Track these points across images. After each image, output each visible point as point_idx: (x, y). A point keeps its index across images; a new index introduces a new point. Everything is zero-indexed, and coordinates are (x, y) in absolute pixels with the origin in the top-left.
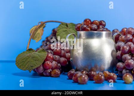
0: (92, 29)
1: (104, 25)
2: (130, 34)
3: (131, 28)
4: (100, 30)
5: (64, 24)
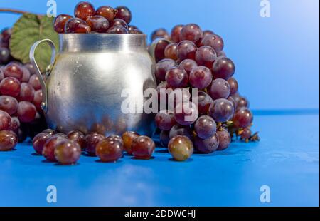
0: (93, 29)
1: (128, 19)
2: (191, 40)
3: (192, 25)
4: (115, 30)
5: (29, 17)
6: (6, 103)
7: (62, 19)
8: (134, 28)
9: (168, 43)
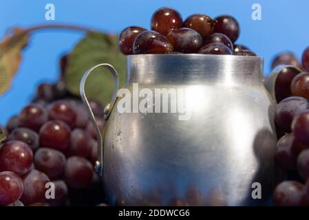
6: (46, 159)
7: (130, 33)
8: (243, 48)
9: (298, 72)
